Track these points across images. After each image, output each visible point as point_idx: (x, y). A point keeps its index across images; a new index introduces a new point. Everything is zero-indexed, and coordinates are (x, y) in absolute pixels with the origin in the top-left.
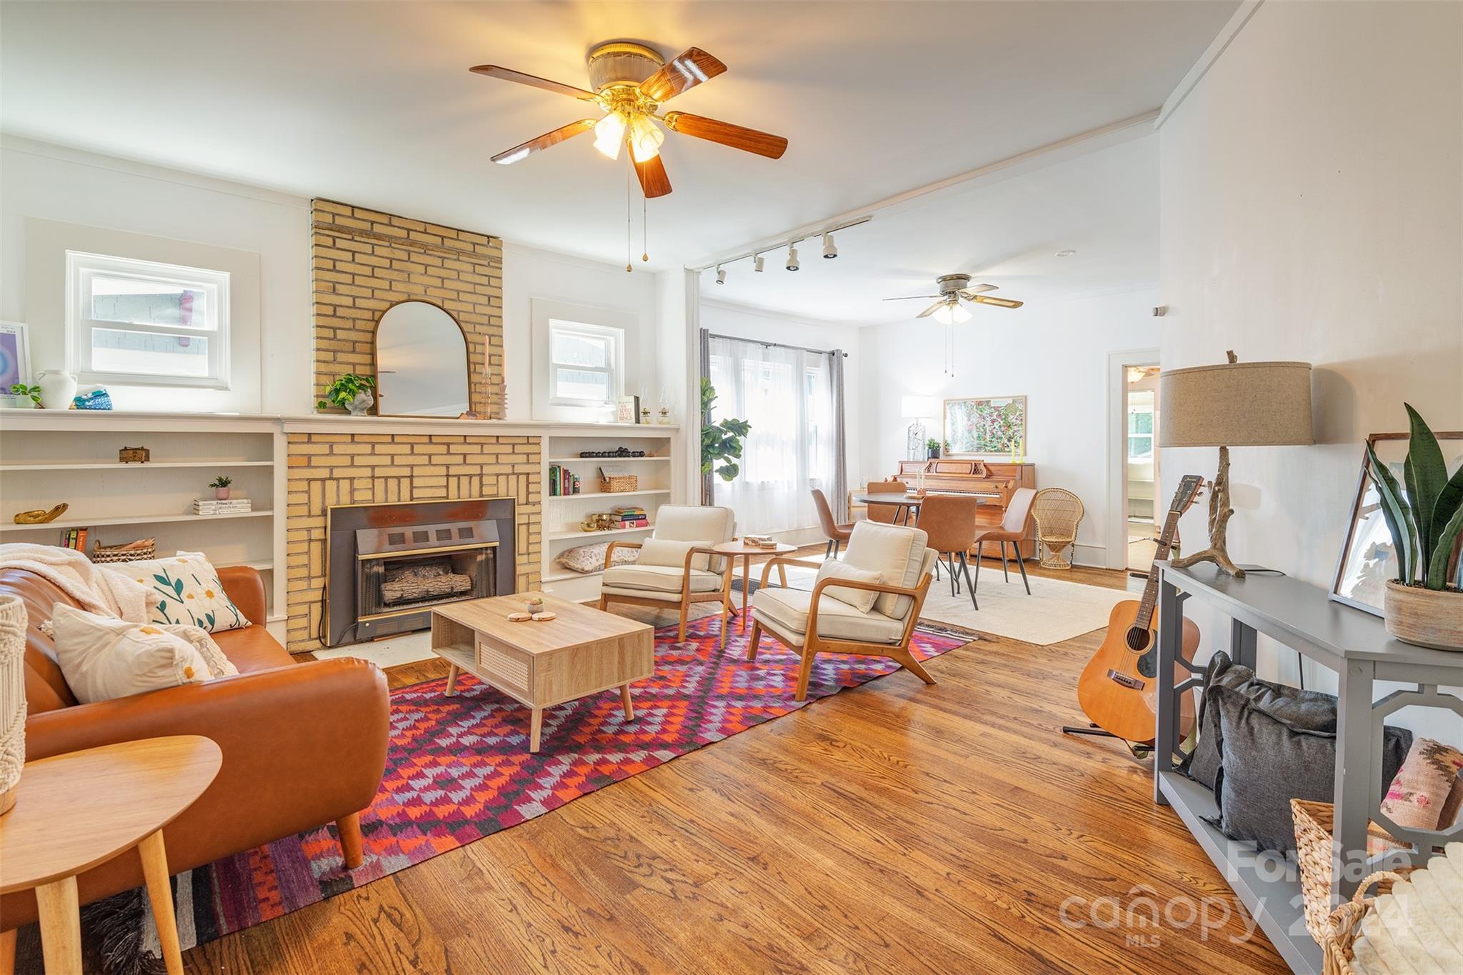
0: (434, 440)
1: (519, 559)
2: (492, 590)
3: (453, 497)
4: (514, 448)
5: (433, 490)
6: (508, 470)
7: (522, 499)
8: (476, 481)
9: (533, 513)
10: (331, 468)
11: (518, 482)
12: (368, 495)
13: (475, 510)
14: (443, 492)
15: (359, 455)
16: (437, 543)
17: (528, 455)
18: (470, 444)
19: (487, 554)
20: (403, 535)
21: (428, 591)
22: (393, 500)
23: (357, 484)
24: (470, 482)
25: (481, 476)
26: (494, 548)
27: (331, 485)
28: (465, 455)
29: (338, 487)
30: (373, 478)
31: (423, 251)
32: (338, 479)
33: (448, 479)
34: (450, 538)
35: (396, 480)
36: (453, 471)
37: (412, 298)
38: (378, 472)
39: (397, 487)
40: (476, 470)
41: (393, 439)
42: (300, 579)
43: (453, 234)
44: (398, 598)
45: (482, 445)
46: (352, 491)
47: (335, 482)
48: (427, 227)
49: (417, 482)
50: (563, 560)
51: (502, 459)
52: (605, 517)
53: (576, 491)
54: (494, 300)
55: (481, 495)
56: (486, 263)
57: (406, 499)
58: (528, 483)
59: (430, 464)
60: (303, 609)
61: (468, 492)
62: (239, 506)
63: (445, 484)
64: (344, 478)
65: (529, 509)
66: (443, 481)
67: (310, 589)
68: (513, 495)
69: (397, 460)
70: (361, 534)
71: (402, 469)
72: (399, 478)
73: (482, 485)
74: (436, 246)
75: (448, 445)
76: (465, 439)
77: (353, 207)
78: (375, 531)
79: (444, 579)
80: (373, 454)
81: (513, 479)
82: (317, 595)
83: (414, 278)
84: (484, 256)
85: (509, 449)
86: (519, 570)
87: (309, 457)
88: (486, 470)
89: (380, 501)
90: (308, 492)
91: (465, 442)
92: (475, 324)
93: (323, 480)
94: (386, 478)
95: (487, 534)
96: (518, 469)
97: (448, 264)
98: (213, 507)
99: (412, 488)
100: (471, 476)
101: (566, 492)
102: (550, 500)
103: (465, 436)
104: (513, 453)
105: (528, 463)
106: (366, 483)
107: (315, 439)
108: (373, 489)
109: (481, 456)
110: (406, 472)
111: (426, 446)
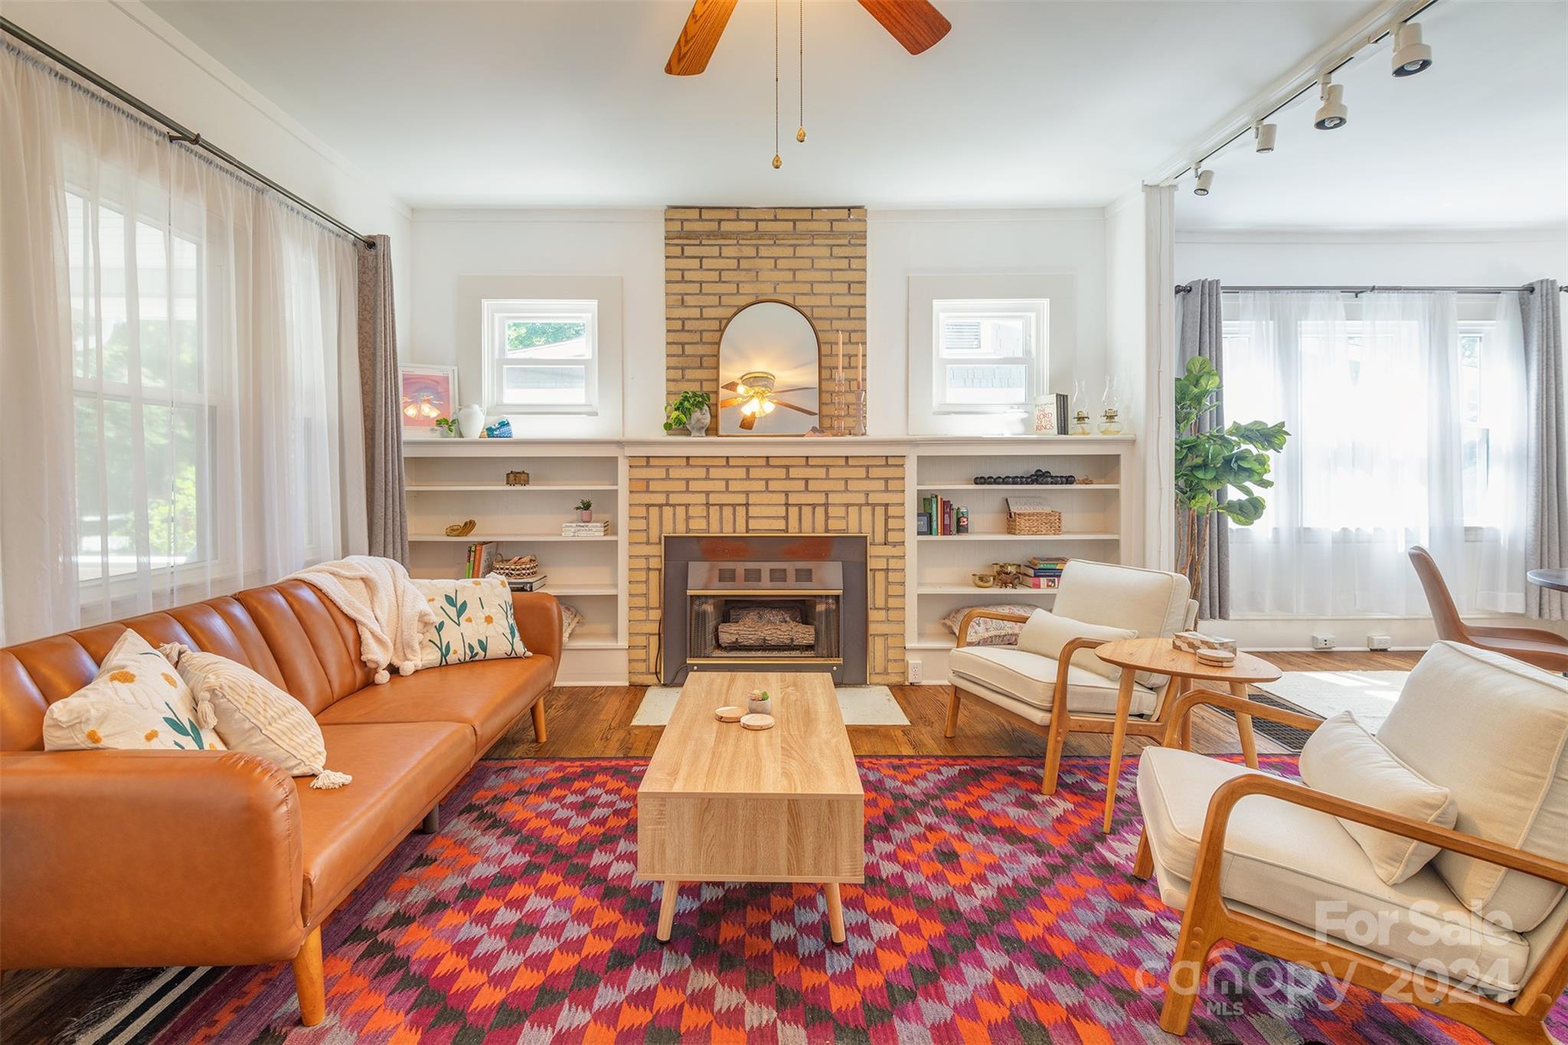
0: (772, 462)
1: (873, 615)
2: (834, 651)
3: (793, 531)
4: (868, 472)
5: (770, 521)
6: (861, 499)
7: (879, 537)
8: (820, 511)
9: (893, 557)
10: (668, 493)
11: (873, 514)
12: (703, 525)
13: (817, 548)
14: (781, 525)
15: (694, 479)
16: (769, 584)
17: (887, 480)
18: (812, 466)
19: (827, 603)
20: (734, 571)
21: (765, 640)
22: (728, 532)
23: (692, 511)
24: (814, 513)
25: (826, 505)
26: (837, 597)
27: (668, 511)
28: (807, 480)
29: (674, 514)
30: (708, 505)
31: (772, 242)
32: (674, 506)
33: (787, 510)
34: (784, 580)
35: (731, 508)
36: (793, 499)
37: (760, 298)
38: (713, 499)
39: (732, 516)
40: (821, 499)
41: (728, 462)
42: (640, 608)
43: (806, 214)
44: (734, 643)
45: (828, 467)
46: (688, 518)
47: (671, 509)
48: (776, 213)
49: (753, 511)
50: (949, 622)
51: (852, 485)
52: (1010, 569)
53: (961, 529)
54: (857, 287)
55: (827, 530)
56: (845, 242)
57: (741, 531)
58: (887, 518)
59: (767, 490)
60: (641, 641)
61: (811, 526)
62: (594, 529)
63: (784, 514)
64: (680, 505)
65: (888, 550)
66: (782, 511)
67: (647, 620)
68: (866, 531)
69: (733, 486)
70: (693, 566)
71: (736, 495)
72: (734, 506)
73: (827, 517)
74: (786, 233)
75: (787, 467)
76: (807, 461)
77: (701, 208)
78: (706, 565)
79: (784, 627)
80: (707, 478)
81: (867, 512)
82: (654, 628)
83: (763, 276)
84: (844, 234)
85: (862, 472)
86: (873, 628)
87: (648, 481)
88: (833, 498)
89: (715, 531)
90: (646, 518)
91: (807, 465)
92: (831, 320)
93: (660, 506)
94: (721, 506)
95: (829, 578)
96: (873, 499)
97: (800, 252)
98: (573, 530)
99: (748, 518)
100: (814, 506)
101: (946, 531)
102: (918, 541)
103: (807, 457)
104: (867, 477)
105: (887, 490)
106: (701, 511)
107: (652, 462)
108: (707, 517)
109: (827, 481)
110: (741, 499)
111: (763, 469)
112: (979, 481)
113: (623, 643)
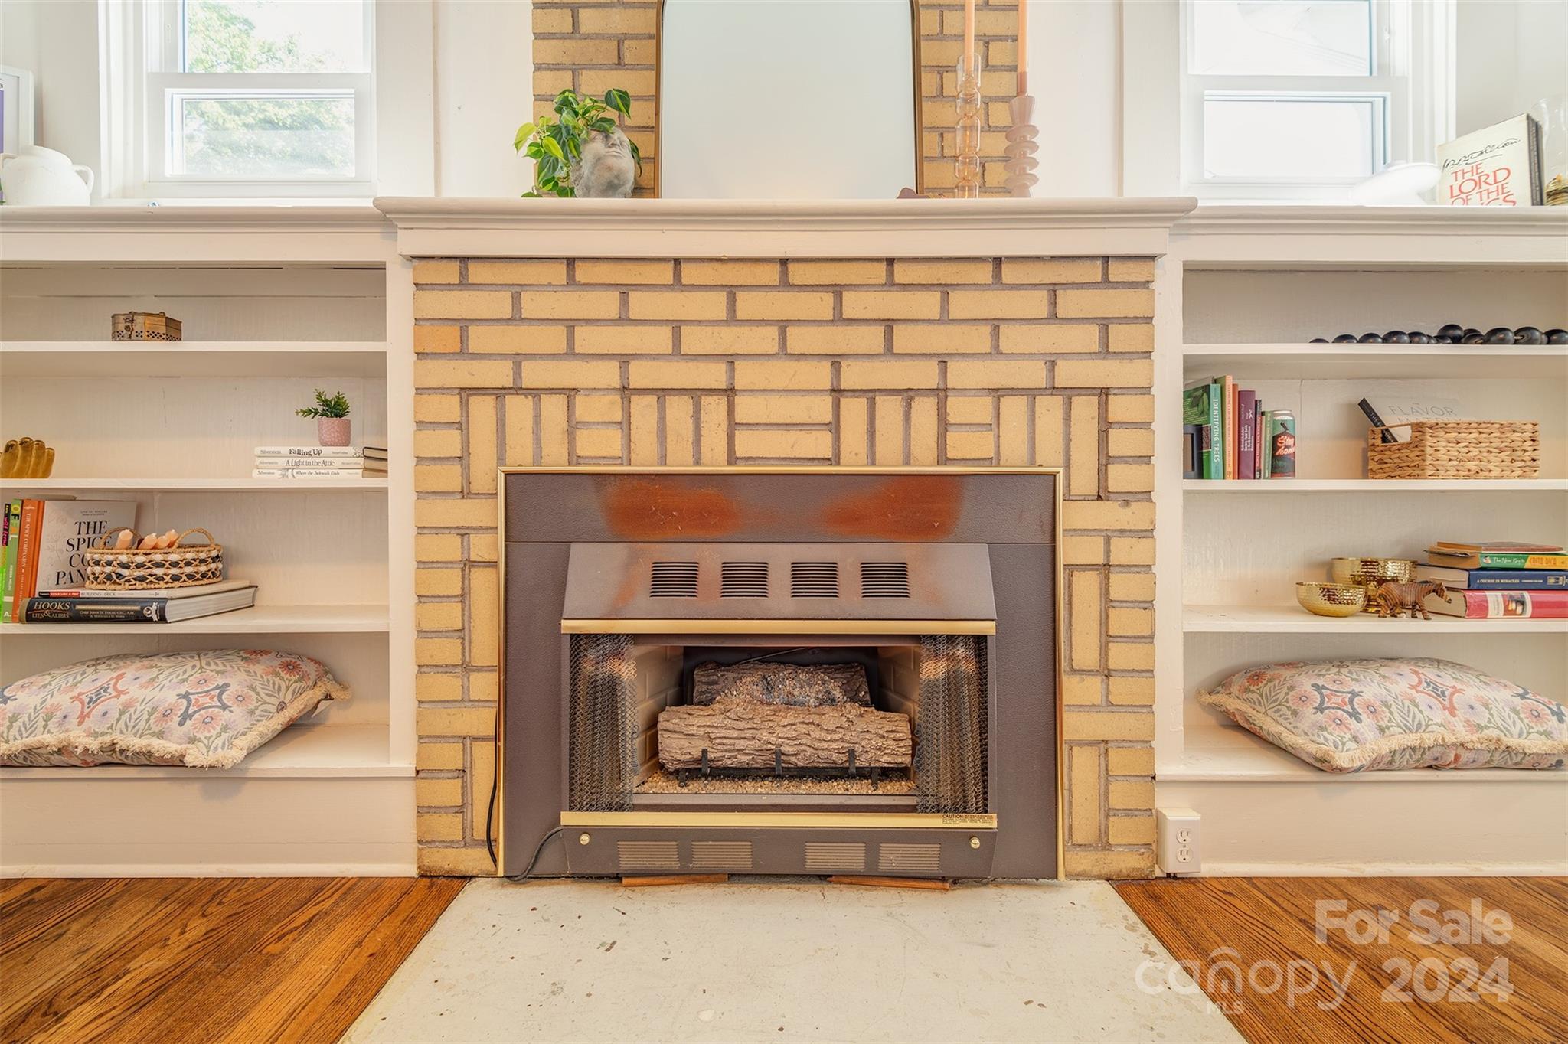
0: (796, 275)
1: (1073, 690)
2: (973, 790)
3: (853, 461)
4: (1053, 303)
5: (793, 435)
6: (1034, 375)
7: (1084, 480)
8: (925, 411)
9: (1122, 532)
10: (518, 359)
11: (1067, 418)
12: (615, 447)
14: (819, 444)
15: (588, 322)
16: (791, 605)
17: (1105, 324)
18: (905, 287)
19: (952, 658)
20: (692, 568)
21: (779, 754)
22: (680, 462)
23: (584, 408)
24: (907, 416)
25: (941, 393)
26: (980, 641)
27: (519, 408)
28: (889, 325)
29: (537, 416)
30: (625, 392)
32: (535, 393)
33: (837, 407)
34: (830, 591)
35: (687, 401)
36: (853, 376)
38: (639, 377)
39: (690, 423)
40: (925, 375)
41: (677, 274)
42: (446, 669)
44: (696, 761)
45: (946, 289)
46: (573, 427)
47: (528, 402)
49: (747, 408)
50: (1232, 704)
51: (1012, 338)
52: (1391, 569)
53: (1279, 466)
55: (943, 458)
57: (715, 462)
58: (1105, 427)
59: (784, 353)
60: (450, 756)
61: (900, 448)
62: (338, 462)
63: (828, 417)
64: (551, 391)
65: (1109, 515)
66: (821, 408)
67: (466, 700)
68: (1049, 460)
69: (694, 340)
70: (579, 552)
71: (702, 366)
72: (696, 394)
73: (944, 425)
75: (837, 290)
76: (890, 274)
78: (618, 552)
79: (831, 718)
80: (623, 320)
81: (1050, 409)
82: (484, 721)
85: (1036, 304)
86: (1073, 725)
87: (464, 325)
88: (960, 374)
89: (645, 462)
90: (462, 426)
91: (891, 283)
93: (500, 393)
94: (662, 394)
95: (956, 592)
96: (1068, 373)
99: (733, 426)
100: (908, 395)
101: (1245, 467)
102: (1186, 493)
103: (890, 261)
104: (1053, 317)
105: (1105, 352)
106: (608, 407)
107: (478, 273)
108: (625, 424)
109: (942, 328)
110: (714, 375)
111: (773, 295)
113: (404, 762)
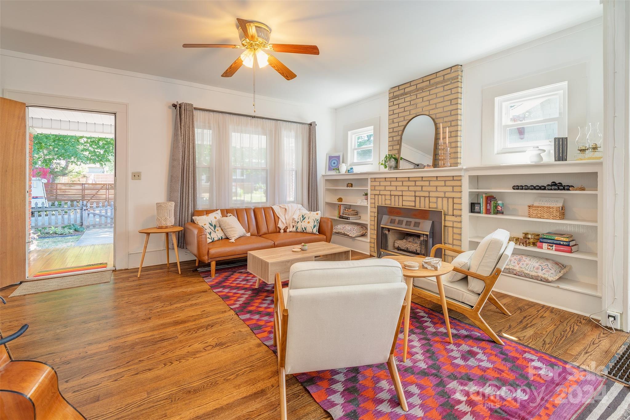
0: (410, 179)
3: (417, 207)
4: (445, 183)
5: (410, 202)
6: (442, 195)
7: (450, 212)
8: (427, 199)
9: (456, 222)
10: (380, 190)
11: (448, 202)
12: (389, 202)
13: (423, 214)
14: (413, 204)
15: (387, 186)
16: (406, 227)
17: (453, 186)
18: (424, 181)
19: (423, 237)
20: (395, 220)
21: (408, 248)
22: (397, 205)
23: (386, 197)
24: (425, 200)
25: (429, 197)
26: (427, 235)
27: (380, 197)
28: (422, 186)
29: (382, 198)
30: (391, 195)
31: (422, 91)
32: (382, 195)
33: (415, 199)
34: (410, 225)
35: (398, 196)
36: (417, 194)
37: (417, 115)
39: (398, 200)
40: (426, 194)
41: (397, 179)
42: (372, 229)
43: (434, 76)
45: (430, 181)
46: (385, 200)
48: (423, 79)
49: (404, 198)
51: (439, 189)
53: (497, 212)
54: (455, 101)
55: (429, 207)
56: (449, 83)
57: (401, 205)
58: (453, 204)
59: (409, 190)
60: (373, 240)
61: (423, 205)
62: (365, 202)
65: (453, 218)
66: (413, 199)
67: (374, 234)
68: (445, 208)
69: (398, 188)
70: (384, 216)
73: (429, 202)
74: (427, 86)
75: (415, 181)
76: (422, 179)
77: (399, 86)
78: (388, 217)
80: (391, 186)
81: (445, 200)
82: (375, 236)
83: (418, 106)
84: (449, 80)
85: (443, 183)
87: (375, 186)
88: (432, 194)
89: (393, 205)
90: (375, 199)
91: (422, 180)
92: (443, 118)
93: (378, 195)
94: (395, 196)
95: (425, 227)
96: (448, 195)
97: (432, 92)
98: (360, 202)
99: (403, 201)
100: (425, 197)
101: (488, 212)
102: (469, 216)
103: (422, 177)
104: (445, 186)
105: (453, 191)
106: (388, 197)
107: (376, 180)
108: (391, 200)
109: (429, 187)
110: (400, 193)
111: (407, 182)
112: (516, 187)
113: (369, 241)
